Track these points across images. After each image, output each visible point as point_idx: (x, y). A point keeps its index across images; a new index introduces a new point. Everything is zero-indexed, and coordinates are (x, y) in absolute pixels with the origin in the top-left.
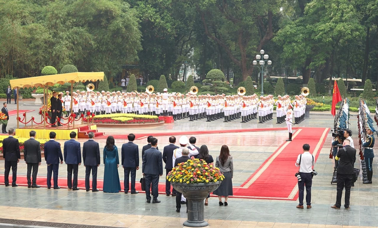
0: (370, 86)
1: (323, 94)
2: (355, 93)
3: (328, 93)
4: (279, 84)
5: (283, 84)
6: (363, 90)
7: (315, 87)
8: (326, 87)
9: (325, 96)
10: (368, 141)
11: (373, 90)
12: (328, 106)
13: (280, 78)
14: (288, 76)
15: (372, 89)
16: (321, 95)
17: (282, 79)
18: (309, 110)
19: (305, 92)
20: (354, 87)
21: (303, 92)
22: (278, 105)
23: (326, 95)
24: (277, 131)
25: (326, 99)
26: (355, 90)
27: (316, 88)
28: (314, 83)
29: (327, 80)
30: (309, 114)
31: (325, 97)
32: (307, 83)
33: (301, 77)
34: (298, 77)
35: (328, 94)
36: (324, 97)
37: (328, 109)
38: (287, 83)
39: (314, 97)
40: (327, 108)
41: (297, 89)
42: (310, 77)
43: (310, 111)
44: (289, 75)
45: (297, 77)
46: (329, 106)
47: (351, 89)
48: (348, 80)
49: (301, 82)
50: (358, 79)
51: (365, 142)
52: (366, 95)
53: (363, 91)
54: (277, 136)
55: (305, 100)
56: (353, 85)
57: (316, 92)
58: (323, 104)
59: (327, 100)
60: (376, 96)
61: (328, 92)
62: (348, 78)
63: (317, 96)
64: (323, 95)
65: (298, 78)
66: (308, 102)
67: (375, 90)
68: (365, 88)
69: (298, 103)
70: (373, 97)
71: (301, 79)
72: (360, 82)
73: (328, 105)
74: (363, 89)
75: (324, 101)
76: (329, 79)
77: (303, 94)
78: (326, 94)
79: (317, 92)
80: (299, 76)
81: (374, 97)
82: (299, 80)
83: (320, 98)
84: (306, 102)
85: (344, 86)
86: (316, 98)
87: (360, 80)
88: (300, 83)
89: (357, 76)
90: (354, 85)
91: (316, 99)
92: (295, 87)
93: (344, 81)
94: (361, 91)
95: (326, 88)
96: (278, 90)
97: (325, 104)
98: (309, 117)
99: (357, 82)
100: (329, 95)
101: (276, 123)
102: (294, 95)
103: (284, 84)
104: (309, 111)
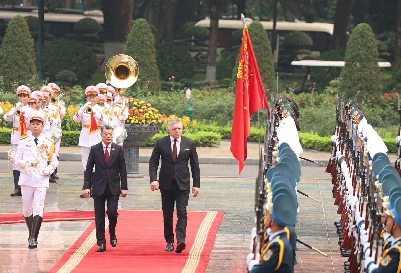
0: (369, 48)
1: (186, 81)
2: (309, 76)
3: (204, 79)
4: (15, 42)
5: (28, 40)
6: (341, 64)
7: (157, 52)
8: (193, 54)
9: (194, 90)
10: (385, 261)
11: (382, 64)
12: (206, 127)
13: (18, 19)
14: (47, 12)
15: (376, 62)
16: (179, 84)
17: (25, 23)
18: (138, 143)
19: (122, 72)
20: (304, 56)
21: (112, 73)
22: (17, 124)
23: (199, 87)
24: (14, 226)
25: (199, 102)
26: (308, 67)
27: (157, 59)
28: (150, 39)
29: (199, 27)
30: (138, 157)
31: (194, 95)
32: (122, 39)
33: (98, 16)
34: (86, 13)
35: (206, 81)
36: (189, 92)
37: (210, 138)
38: (44, 39)
39: (153, 94)
40: (203, 134)
41: (84, 62)
42: (131, 16)
43: (141, 146)
44: (48, 6)
45: (82, 14)
46: (211, 126)
47: (294, 63)
48: (282, 25)
49: (95, 35)
50: (317, 21)
51: (377, 266)
52: (355, 85)
53: (338, 69)
54: (15, 246)
55: (123, 105)
56: (299, 47)
57: (158, 73)
58: (187, 119)
59: (204, 103)
60: (389, 89)
61: (205, 73)
62: (281, 20)
63: (163, 89)
64: (189, 86)
65: (83, 20)
66: (132, 113)
67: (388, 64)
68: (348, 57)
69: (97, 115)
70: (381, 93)
71: (95, 22)
72: (326, 34)
73: (207, 123)
74: (342, 60)
75: (191, 109)
76: (206, 22)
77: (114, 80)
78: (195, 82)
79: (164, 76)
80: (89, 10)
81: (384, 91)
82: (88, 24)
83: (174, 96)
84: (127, 114)
85: (266, 49)
86: (163, 98)
87: (329, 28)
88: (92, 39)
89: (313, 11)
90: (302, 47)
91: (159, 101)
92: (77, 54)
93: (268, 31)
94: (330, 68)
95: (196, 57)
96: (10, 67)
97: (195, 122)
98: (137, 170)
99: (314, 34)
100: (208, 84)
101: (12, 195)
102: (73, 84)
103: (32, 41)
104: (138, 147)
